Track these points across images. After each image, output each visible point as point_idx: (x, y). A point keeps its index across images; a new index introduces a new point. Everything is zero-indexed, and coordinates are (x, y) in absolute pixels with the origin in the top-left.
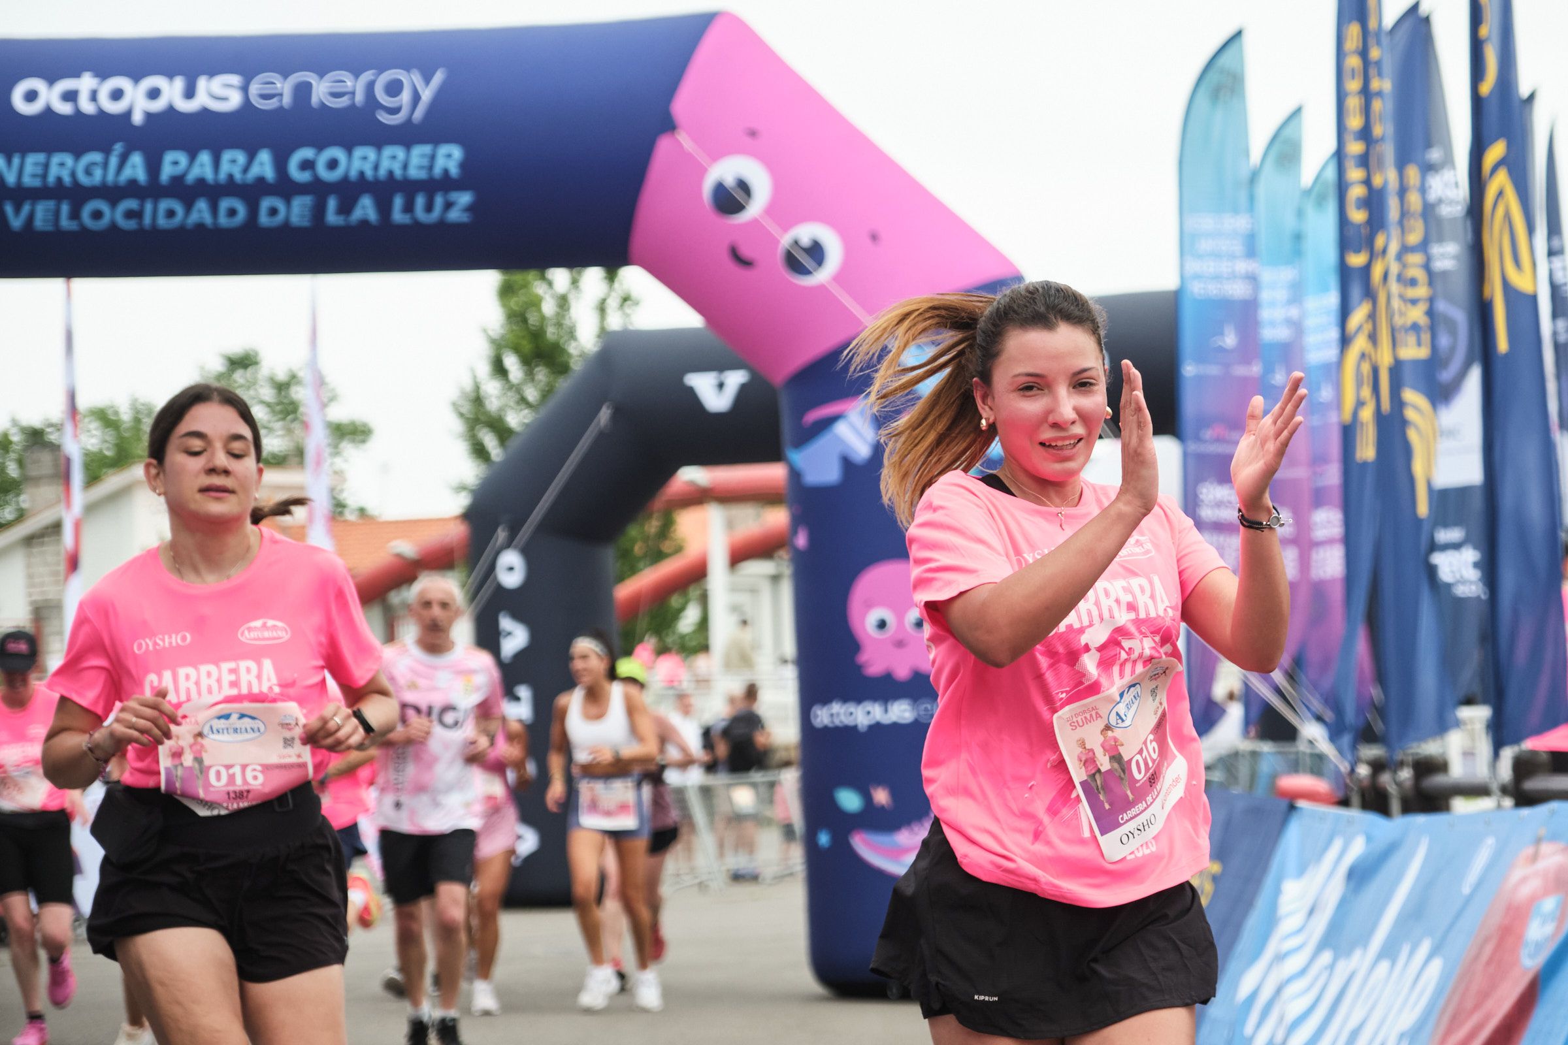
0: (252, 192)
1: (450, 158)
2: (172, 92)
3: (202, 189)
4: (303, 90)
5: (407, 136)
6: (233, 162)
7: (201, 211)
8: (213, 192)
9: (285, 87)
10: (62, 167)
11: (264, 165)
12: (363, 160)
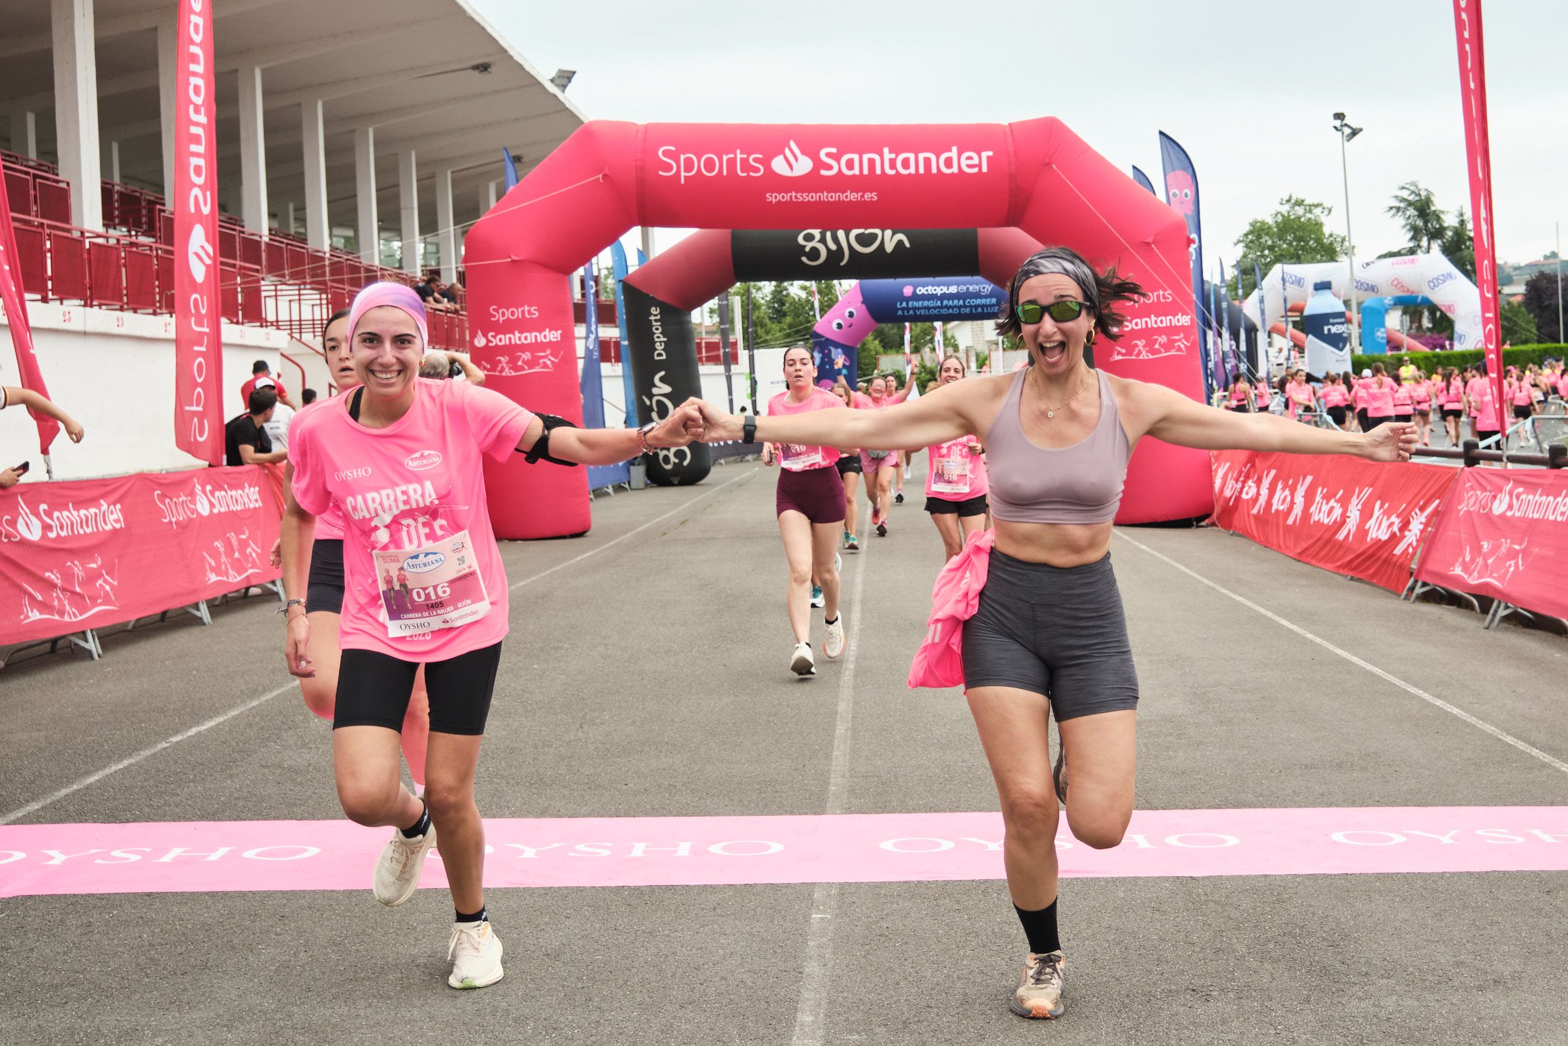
0: (960, 307)
1: (994, 301)
2: (945, 290)
3: (951, 307)
4: (968, 288)
5: (986, 297)
6: (956, 302)
7: (951, 311)
8: (952, 307)
9: (965, 288)
10: (926, 303)
11: (961, 302)
12: (978, 301)
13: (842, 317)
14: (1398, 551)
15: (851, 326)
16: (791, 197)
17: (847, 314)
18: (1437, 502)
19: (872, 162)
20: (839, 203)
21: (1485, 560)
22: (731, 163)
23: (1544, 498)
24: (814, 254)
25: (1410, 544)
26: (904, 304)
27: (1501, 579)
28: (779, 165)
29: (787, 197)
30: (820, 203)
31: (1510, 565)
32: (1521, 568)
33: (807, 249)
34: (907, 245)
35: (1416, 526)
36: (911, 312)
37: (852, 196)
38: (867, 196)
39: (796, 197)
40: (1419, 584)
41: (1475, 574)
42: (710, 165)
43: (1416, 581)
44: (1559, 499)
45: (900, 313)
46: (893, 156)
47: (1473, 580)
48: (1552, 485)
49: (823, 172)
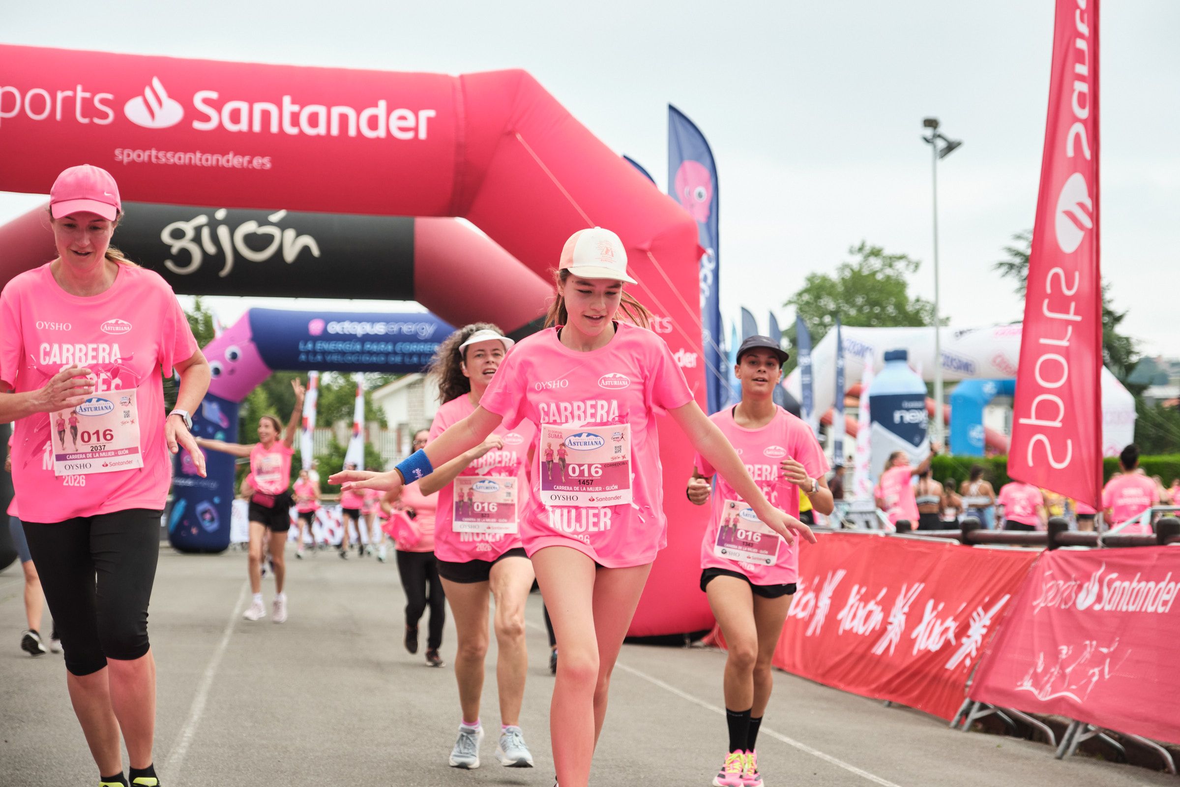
0: (387, 354)
2: (368, 328)
3: (374, 353)
4: (400, 328)
5: (426, 341)
6: (382, 347)
7: (374, 358)
8: (377, 354)
9: (396, 328)
10: (340, 346)
11: (390, 348)
12: (414, 347)
13: (221, 358)
14: (951, 664)
15: (232, 371)
16: (150, 156)
17: (228, 355)
18: (1007, 597)
19: (266, 115)
20: (217, 170)
21: (1063, 668)
22: (69, 103)
23: (1143, 584)
24: (184, 257)
25: (969, 655)
26: (310, 346)
27: (1080, 692)
28: (135, 111)
29: (144, 156)
30: (190, 168)
31: (1093, 674)
32: (1107, 677)
33: (174, 250)
34: (316, 252)
35: (977, 631)
36: (319, 358)
37: (235, 161)
38: (257, 162)
39: (157, 157)
40: (977, 706)
41: (1048, 688)
42: (38, 104)
43: (972, 703)
44: (1162, 585)
45: (303, 357)
46: (296, 108)
47: (1044, 696)
48: (1154, 567)
49: (198, 125)
